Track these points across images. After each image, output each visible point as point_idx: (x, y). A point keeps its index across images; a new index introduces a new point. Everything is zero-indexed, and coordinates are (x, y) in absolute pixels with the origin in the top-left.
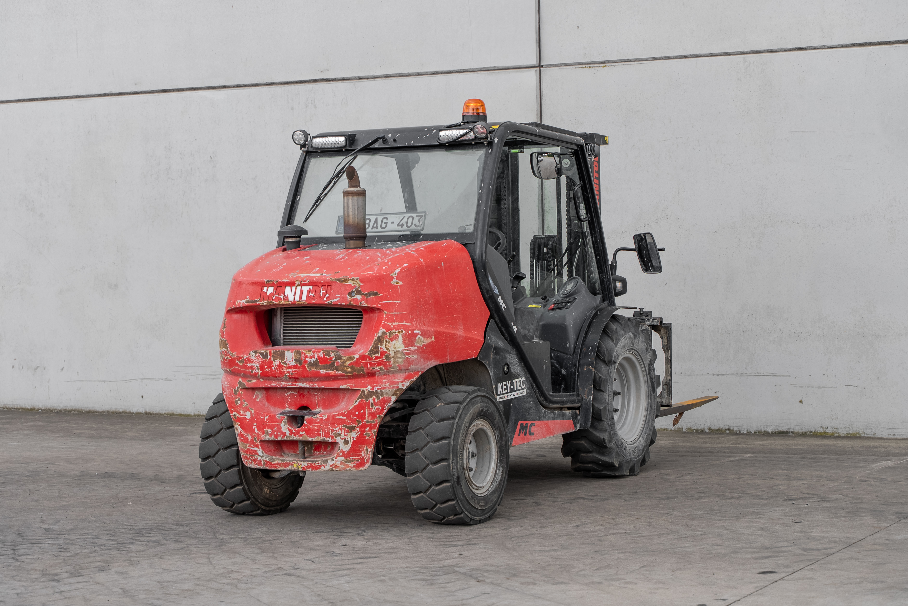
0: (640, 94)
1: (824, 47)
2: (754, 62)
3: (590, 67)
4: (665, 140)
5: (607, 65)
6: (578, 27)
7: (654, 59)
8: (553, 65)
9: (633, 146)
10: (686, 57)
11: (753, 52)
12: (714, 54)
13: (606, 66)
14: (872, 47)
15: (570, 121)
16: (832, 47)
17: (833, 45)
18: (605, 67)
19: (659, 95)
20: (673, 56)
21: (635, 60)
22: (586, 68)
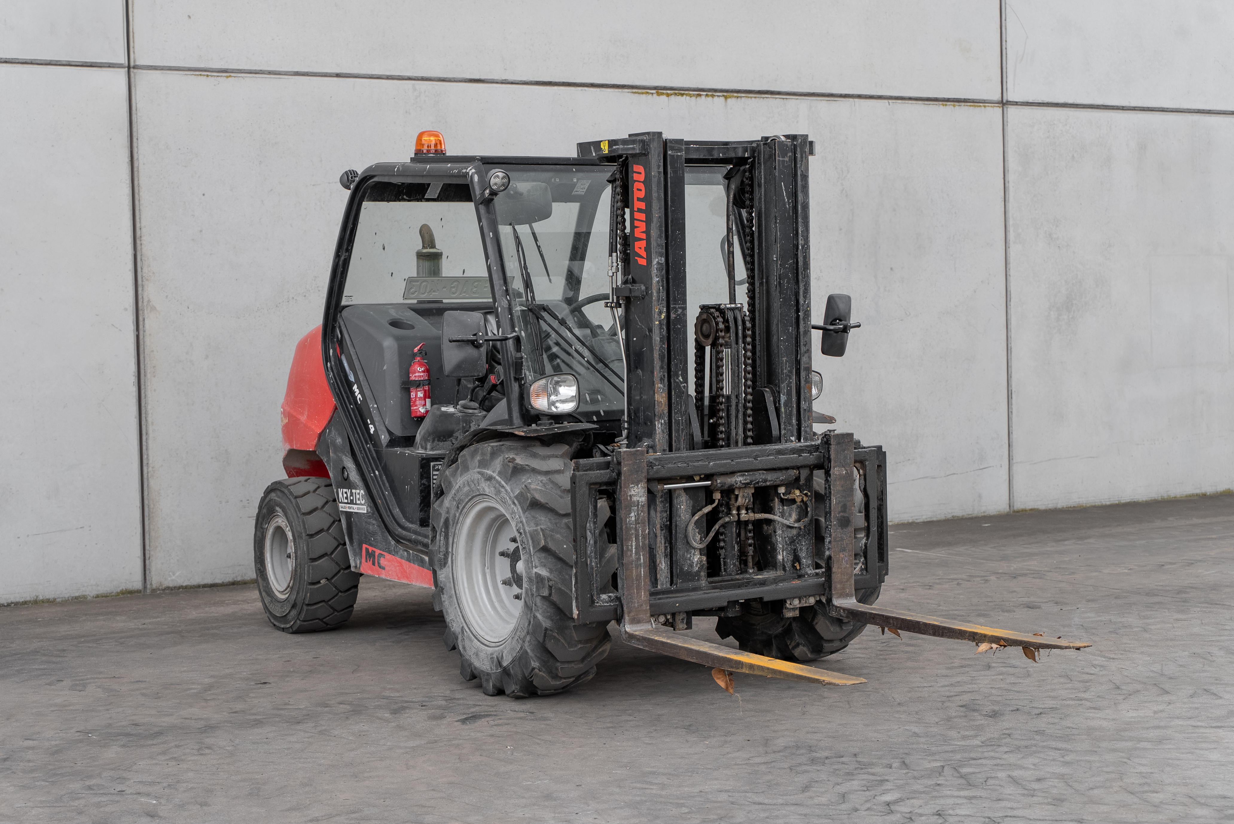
0: (280, 119)
1: (504, 82)
2: (425, 92)
3: (208, 76)
4: (314, 185)
5: (232, 75)
6: (189, 17)
7: (297, 74)
8: (152, 66)
9: (271, 190)
10: (338, 75)
11: (423, 79)
12: (375, 76)
13: (230, 76)
14: (556, 88)
15: (180, 149)
16: (512, 83)
17: (515, 80)
18: (230, 78)
19: (305, 123)
20: (323, 73)
21: (270, 73)
22: (202, 77)
